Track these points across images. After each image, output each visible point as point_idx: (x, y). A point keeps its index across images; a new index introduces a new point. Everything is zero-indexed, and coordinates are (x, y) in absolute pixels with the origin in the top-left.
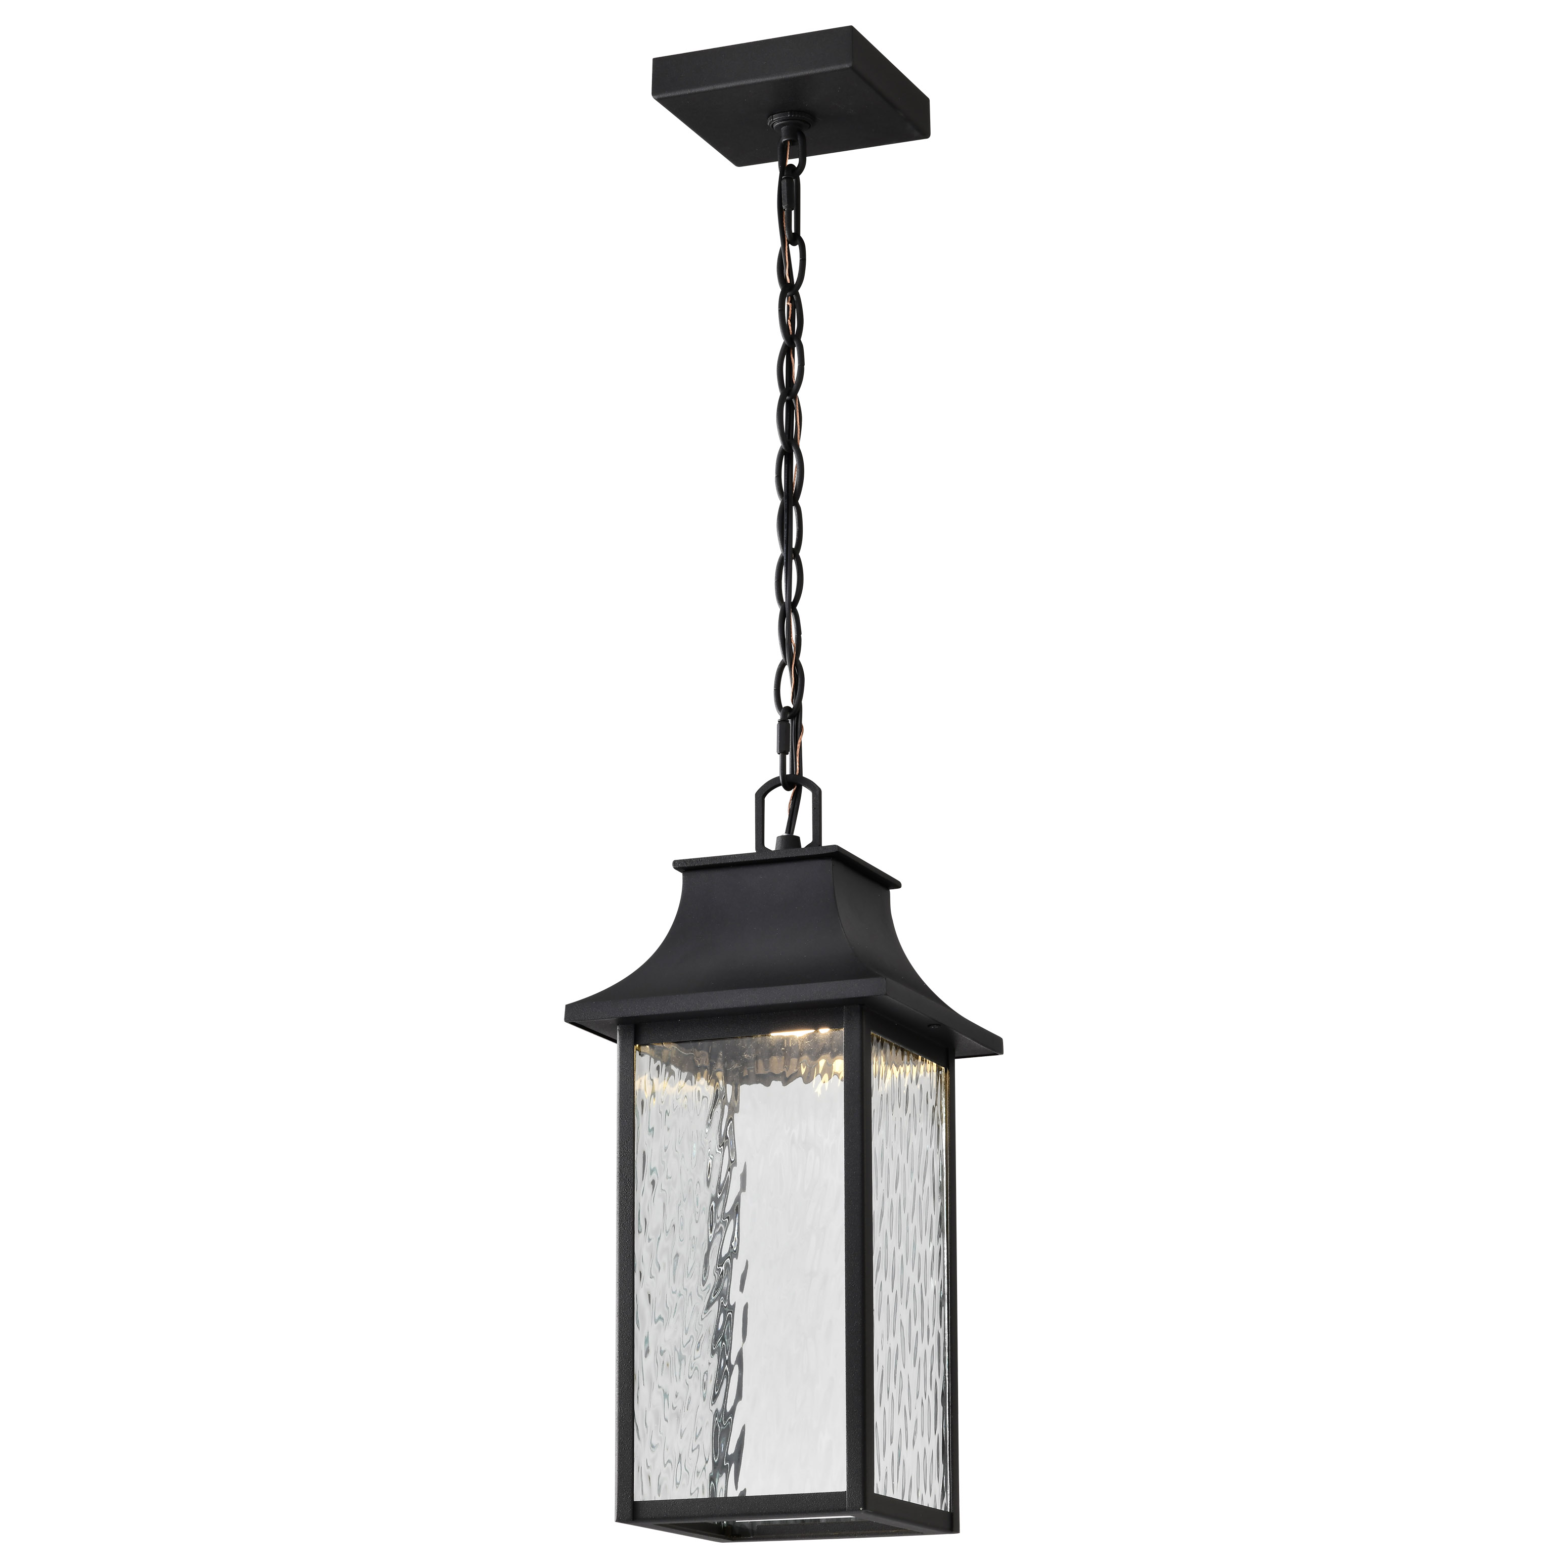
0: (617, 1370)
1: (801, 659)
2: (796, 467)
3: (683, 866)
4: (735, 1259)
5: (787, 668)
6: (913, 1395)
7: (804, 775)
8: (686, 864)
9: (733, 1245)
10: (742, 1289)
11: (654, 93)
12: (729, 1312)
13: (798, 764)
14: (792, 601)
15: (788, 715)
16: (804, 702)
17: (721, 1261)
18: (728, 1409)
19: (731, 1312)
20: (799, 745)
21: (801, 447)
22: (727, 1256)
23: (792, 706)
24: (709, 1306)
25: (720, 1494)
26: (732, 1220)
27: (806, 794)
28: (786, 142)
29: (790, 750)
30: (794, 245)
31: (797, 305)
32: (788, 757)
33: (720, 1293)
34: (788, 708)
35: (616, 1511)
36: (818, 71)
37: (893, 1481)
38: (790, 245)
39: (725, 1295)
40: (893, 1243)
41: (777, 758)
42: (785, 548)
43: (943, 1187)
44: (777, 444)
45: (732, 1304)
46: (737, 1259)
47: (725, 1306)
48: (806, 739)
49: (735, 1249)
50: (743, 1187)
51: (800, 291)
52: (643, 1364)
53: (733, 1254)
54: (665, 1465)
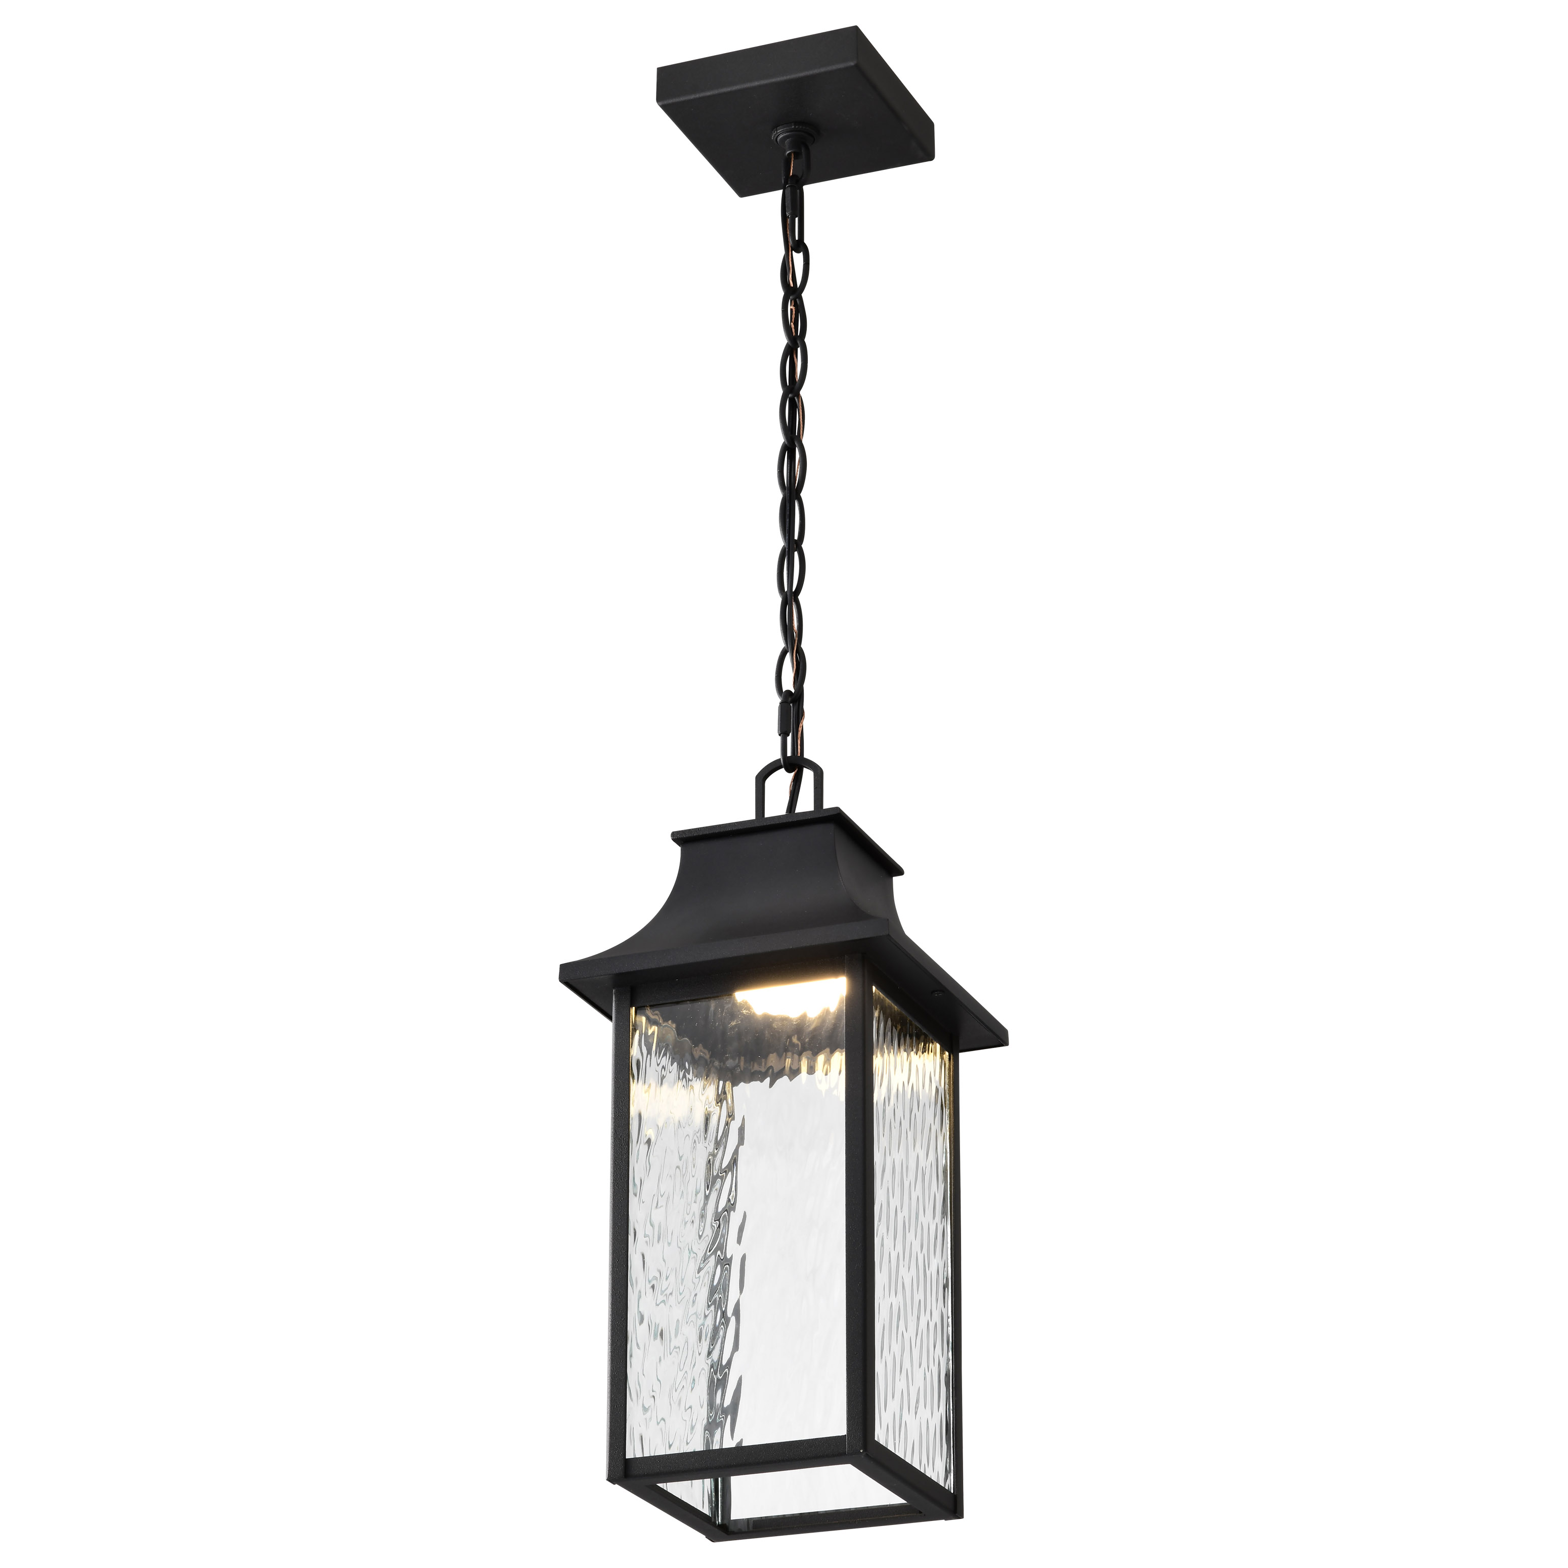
0: (610, 1328)
1: (803, 646)
2: (799, 461)
3: (681, 838)
4: (732, 1212)
5: (788, 656)
6: (916, 1364)
7: (805, 756)
8: (685, 834)
9: (730, 1198)
10: (739, 1241)
11: (659, 99)
12: (726, 1264)
13: (799, 747)
14: (793, 590)
15: (790, 699)
16: (805, 686)
17: (717, 1217)
18: (724, 1363)
19: (728, 1264)
20: (800, 729)
21: (804, 442)
22: (725, 1210)
23: (793, 691)
24: (705, 1259)
25: (716, 1446)
26: (730, 1173)
27: (808, 776)
28: (790, 154)
29: (792, 731)
30: (798, 252)
31: (800, 309)
32: (789, 739)
33: (717, 1246)
34: (788, 692)
35: (608, 1469)
36: (823, 70)
37: (895, 1439)
38: (793, 252)
39: (722, 1247)
40: (895, 1202)
41: (778, 739)
42: (787, 538)
43: (947, 1170)
44: (779, 439)
45: (729, 1256)
46: (734, 1212)
47: (722, 1258)
48: (808, 724)
49: (732, 1203)
50: (741, 1141)
51: (804, 295)
52: (636, 1332)
53: (731, 1206)
54: (658, 1423)
